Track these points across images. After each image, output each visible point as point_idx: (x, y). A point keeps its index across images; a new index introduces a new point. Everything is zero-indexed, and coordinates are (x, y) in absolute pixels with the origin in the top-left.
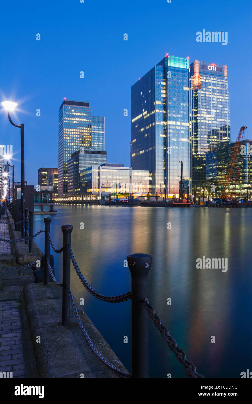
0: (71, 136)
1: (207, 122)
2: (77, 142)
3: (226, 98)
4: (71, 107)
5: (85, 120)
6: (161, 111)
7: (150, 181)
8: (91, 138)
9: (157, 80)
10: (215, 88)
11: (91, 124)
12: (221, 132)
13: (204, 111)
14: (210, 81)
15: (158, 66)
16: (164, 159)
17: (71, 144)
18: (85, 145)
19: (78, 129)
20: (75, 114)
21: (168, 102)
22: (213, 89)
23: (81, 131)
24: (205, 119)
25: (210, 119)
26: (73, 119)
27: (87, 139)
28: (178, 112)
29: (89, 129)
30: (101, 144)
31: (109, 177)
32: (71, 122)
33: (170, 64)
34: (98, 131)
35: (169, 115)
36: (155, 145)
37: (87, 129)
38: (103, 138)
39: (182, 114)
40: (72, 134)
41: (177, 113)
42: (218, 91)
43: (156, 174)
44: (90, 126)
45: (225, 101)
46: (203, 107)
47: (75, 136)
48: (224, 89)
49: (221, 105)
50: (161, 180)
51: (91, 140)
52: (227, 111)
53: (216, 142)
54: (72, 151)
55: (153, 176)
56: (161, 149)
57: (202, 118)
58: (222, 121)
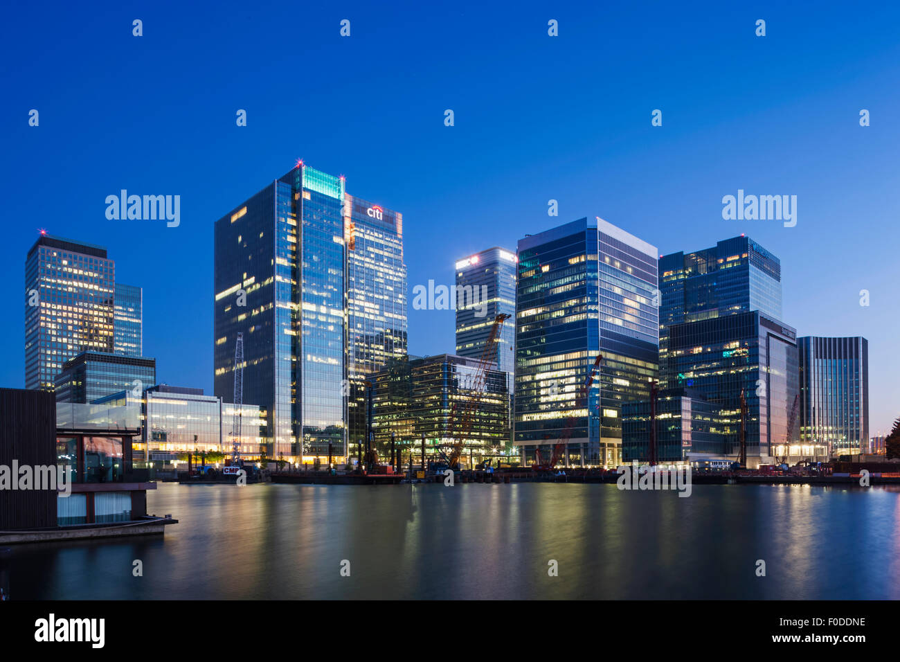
0: (60, 320)
1: (366, 316)
2: (75, 336)
3: (400, 274)
4: (59, 254)
5: (96, 287)
6: (286, 281)
7: (262, 428)
8: (111, 330)
9: (278, 214)
10: (381, 252)
11: (112, 297)
12: (391, 337)
13: (361, 294)
14: (372, 239)
15: (281, 183)
16: (293, 381)
17: (59, 340)
18: (96, 344)
19: (78, 307)
20: (70, 270)
21: (303, 263)
22: (377, 255)
23: (86, 312)
24: (362, 309)
25: (372, 311)
26: (65, 282)
27: (101, 332)
28: (322, 286)
29: (106, 309)
30: (134, 346)
31: (167, 417)
32: (60, 289)
33: (307, 183)
34: (126, 316)
35: (303, 290)
36: (273, 352)
37: (101, 308)
38: (138, 333)
39: (331, 291)
40: (62, 317)
41: (320, 289)
42: (386, 260)
43: (275, 413)
44: (109, 302)
45: (399, 280)
46: (358, 286)
47: (70, 322)
48: (397, 257)
49: (392, 286)
50: (285, 426)
51: (111, 334)
52: (401, 299)
53: (383, 356)
54: (62, 356)
55: (269, 418)
56: (287, 361)
57: (356, 308)
58: (392, 318)
